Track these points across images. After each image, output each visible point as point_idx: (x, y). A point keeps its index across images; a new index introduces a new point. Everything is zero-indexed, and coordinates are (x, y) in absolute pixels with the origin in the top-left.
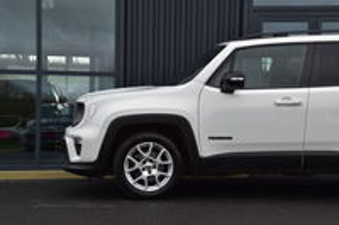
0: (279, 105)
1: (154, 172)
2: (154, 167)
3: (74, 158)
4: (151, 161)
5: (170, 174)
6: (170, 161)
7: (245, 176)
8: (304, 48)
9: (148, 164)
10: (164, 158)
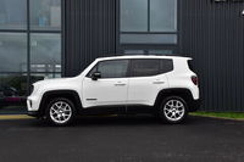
0: (116, 85)
1: (63, 115)
2: (63, 113)
3: (30, 109)
4: (62, 110)
5: (70, 115)
6: (70, 110)
7: (116, 115)
8: (127, 61)
9: (61, 111)
10: (67, 108)
